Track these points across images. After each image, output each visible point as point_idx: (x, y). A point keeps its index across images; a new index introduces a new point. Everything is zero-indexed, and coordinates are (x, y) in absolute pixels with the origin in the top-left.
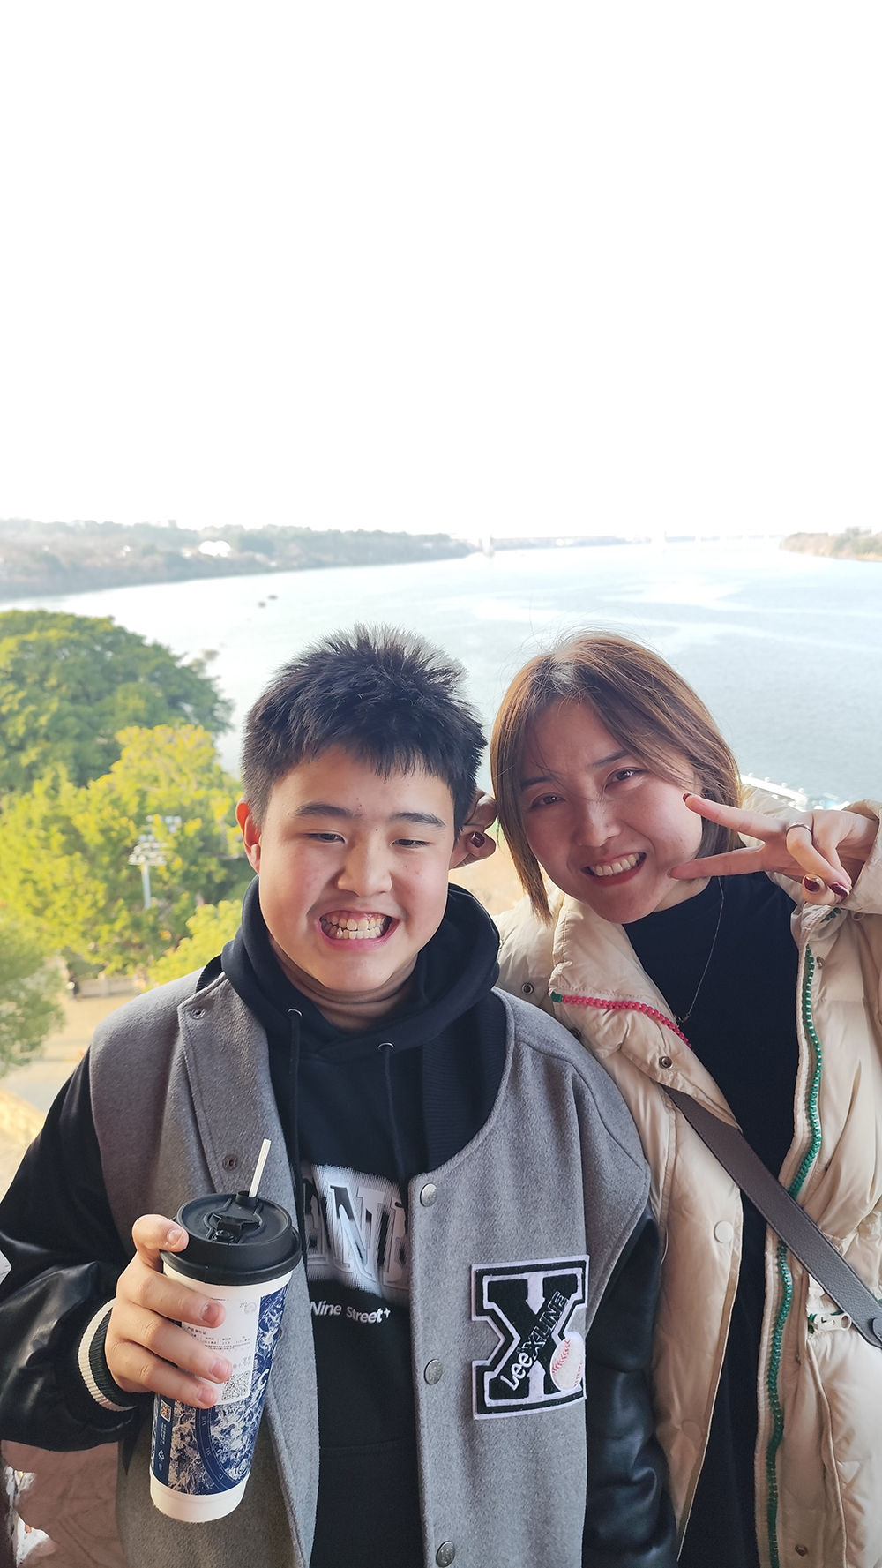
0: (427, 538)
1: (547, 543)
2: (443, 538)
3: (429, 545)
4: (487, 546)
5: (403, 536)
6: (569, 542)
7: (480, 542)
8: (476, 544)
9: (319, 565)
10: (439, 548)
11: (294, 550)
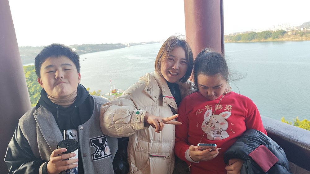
0: (116, 44)
1: (140, 44)
2: (120, 44)
3: (117, 46)
4: (128, 45)
5: (112, 44)
6: (145, 43)
7: (127, 44)
8: (126, 45)
9: (95, 51)
10: (119, 46)
11: (89, 49)
